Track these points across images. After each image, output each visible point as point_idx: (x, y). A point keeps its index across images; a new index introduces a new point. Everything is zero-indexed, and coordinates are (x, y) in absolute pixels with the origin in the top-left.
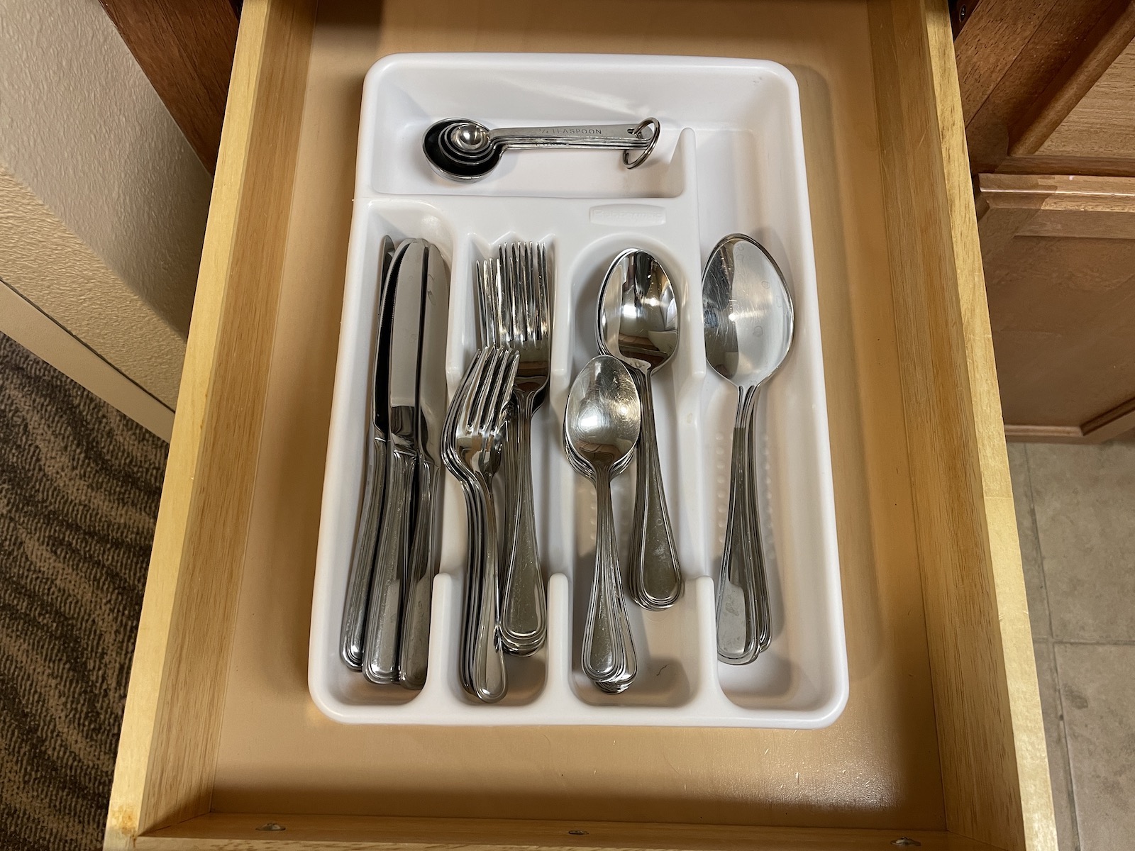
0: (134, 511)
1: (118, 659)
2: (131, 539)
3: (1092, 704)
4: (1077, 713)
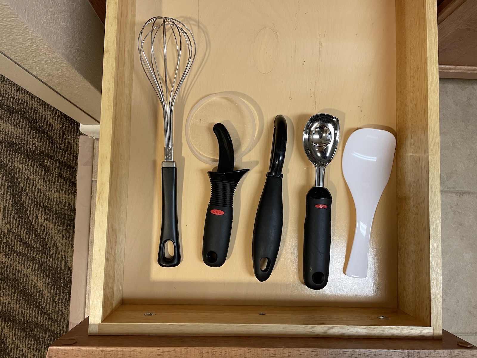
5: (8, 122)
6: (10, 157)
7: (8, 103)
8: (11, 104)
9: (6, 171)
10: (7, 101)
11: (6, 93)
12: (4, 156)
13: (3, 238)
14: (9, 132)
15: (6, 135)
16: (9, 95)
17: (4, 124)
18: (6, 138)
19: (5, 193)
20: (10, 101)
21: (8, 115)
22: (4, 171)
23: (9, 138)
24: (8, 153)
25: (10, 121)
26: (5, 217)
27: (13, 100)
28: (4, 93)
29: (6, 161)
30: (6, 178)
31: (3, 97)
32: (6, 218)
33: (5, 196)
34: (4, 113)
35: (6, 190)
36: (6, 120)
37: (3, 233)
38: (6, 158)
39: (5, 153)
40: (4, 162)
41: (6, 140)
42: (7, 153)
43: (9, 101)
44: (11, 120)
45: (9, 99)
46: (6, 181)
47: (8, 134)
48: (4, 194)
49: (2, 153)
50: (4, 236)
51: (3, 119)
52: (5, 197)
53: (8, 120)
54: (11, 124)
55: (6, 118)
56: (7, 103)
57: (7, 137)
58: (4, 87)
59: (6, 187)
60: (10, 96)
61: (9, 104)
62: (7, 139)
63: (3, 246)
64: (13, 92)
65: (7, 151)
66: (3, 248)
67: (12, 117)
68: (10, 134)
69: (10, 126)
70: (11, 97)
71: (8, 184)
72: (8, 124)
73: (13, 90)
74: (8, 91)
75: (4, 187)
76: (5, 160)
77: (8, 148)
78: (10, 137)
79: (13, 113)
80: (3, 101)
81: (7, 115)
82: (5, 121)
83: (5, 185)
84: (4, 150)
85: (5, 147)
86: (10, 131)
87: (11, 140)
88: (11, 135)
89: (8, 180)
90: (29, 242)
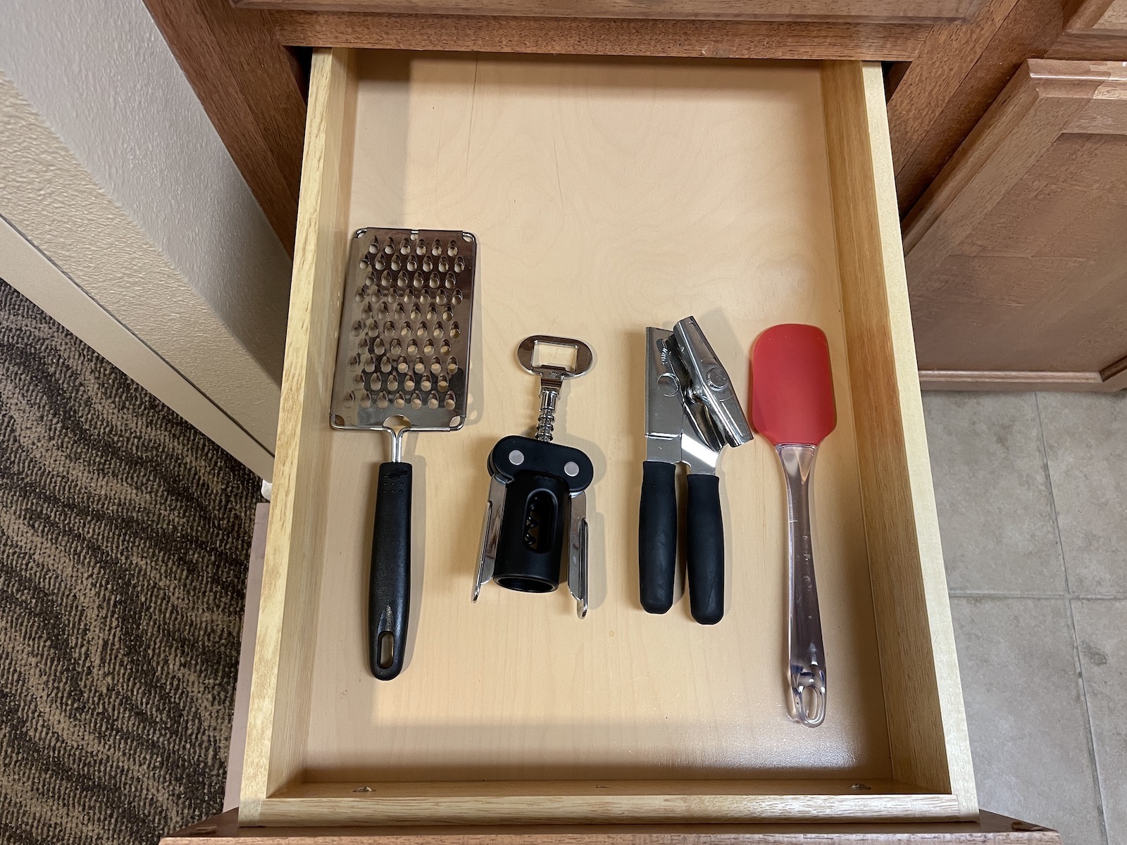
0: (115, 481)
1: (101, 635)
2: (113, 511)
3: (1111, 660)
4: (1096, 670)
5: (126, 481)
6: (124, 547)
7: (129, 446)
8: (134, 448)
9: (114, 573)
10: (127, 444)
11: (126, 430)
12: (112, 544)
13: (98, 704)
14: (125, 499)
15: (119, 505)
16: (131, 433)
17: (119, 485)
18: (120, 510)
19: (109, 615)
20: (133, 444)
21: (127, 469)
22: (110, 572)
23: (125, 511)
24: (121, 538)
25: (129, 480)
26: (105, 662)
27: (139, 440)
28: (123, 428)
29: (116, 554)
30: (113, 586)
31: (121, 436)
32: (106, 665)
33: (108, 620)
34: (120, 466)
35: (111, 608)
36: (122, 479)
37: (97, 694)
38: (117, 547)
39: (116, 540)
40: (111, 556)
41: (120, 514)
42: (118, 539)
43: (130, 443)
44: (132, 478)
45: (132, 440)
46: (112, 592)
47: (125, 504)
48: (106, 617)
49: (110, 540)
50: (99, 699)
51: (117, 477)
52: (108, 623)
53: (127, 478)
54: (131, 485)
55: (123, 474)
56: (127, 447)
57: (123, 509)
58: (123, 418)
59: (112, 602)
60: (133, 435)
61: (131, 449)
62: (122, 512)
63: (96, 719)
64: (139, 427)
65: (119, 535)
66: (96, 723)
67: (135, 472)
68: (127, 504)
69: (129, 488)
70: (135, 437)
71: (116, 599)
72: (124, 483)
73: (140, 423)
74: (130, 426)
75: (109, 603)
76: (114, 551)
77: (121, 529)
78: (128, 510)
79: (136, 466)
80: (119, 444)
81: (125, 469)
82: (120, 480)
83: (109, 600)
84: (114, 534)
85: (116, 527)
86: (128, 498)
87: (129, 514)
88: (130, 504)
89: (117, 589)
90: (146, 711)
